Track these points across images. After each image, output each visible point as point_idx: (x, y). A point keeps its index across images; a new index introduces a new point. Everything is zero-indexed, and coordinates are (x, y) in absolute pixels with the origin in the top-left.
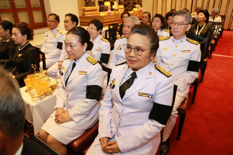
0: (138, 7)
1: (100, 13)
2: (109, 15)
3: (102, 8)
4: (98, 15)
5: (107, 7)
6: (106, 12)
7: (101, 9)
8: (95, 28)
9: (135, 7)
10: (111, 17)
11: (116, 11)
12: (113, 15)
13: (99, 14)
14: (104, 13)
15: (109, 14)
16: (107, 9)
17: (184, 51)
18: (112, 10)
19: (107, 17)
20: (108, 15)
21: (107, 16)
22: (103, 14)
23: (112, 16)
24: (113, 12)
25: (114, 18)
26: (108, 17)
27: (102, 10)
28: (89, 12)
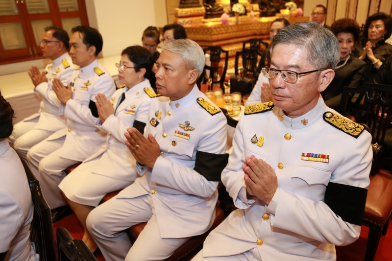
0: (290, 6)
1: (206, 20)
2: (224, 26)
3: (210, 10)
4: (202, 24)
5: (222, 10)
6: (219, 19)
7: (209, 13)
8: (131, 64)
9: (285, 8)
10: (228, 29)
11: (240, 18)
12: (234, 26)
13: (204, 22)
14: (214, 21)
15: (225, 22)
16: (221, 12)
17: (308, 155)
18: (232, 14)
19: (218, 30)
20: (221, 25)
21: (219, 28)
22: (211, 23)
23: (231, 26)
24: (233, 19)
25: (236, 32)
26: (222, 29)
27: (209, 15)
28: (187, 20)
